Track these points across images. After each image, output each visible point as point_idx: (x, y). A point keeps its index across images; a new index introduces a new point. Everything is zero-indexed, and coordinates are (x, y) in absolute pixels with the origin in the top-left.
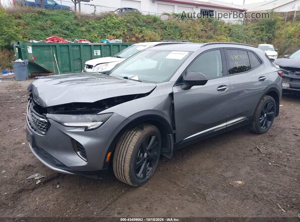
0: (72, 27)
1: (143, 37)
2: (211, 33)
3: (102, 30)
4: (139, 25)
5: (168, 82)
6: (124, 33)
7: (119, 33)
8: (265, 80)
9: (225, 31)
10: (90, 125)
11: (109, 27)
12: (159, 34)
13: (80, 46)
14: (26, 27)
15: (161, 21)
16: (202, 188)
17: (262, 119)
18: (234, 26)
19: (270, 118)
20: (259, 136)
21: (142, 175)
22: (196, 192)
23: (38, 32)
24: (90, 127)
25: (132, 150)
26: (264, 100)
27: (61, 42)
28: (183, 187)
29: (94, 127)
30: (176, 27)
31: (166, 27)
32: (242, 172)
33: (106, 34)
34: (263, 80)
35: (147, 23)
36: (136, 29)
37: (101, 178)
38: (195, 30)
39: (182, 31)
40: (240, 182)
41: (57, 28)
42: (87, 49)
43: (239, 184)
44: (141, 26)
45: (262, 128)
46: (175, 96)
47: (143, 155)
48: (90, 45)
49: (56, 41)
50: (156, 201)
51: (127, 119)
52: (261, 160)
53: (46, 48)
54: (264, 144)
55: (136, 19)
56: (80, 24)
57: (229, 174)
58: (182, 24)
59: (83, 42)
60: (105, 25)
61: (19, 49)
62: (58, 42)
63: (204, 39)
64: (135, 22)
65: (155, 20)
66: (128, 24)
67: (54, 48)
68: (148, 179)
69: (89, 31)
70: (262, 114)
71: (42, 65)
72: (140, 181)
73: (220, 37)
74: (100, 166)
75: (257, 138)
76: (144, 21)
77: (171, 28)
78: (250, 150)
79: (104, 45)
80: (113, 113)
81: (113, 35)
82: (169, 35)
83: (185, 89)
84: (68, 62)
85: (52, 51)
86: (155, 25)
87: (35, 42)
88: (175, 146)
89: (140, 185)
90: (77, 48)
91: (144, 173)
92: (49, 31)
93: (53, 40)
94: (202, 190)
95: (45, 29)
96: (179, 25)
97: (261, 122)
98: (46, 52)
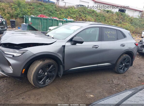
0: (53, 11)
1: (86, 19)
2: (121, 21)
3: (67, 14)
4: (85, 14)
5: (64, 40)
6: (77, 17)
7: (74, 16)
8: (125, 46)
9: (129, 20)
10: (15, 54)
11: (70, 13)
12: (94, 19)
13: (53, 20)
14: (33, 9)
15: (96, 12)
16: (71, 95)
17: (122, 66)
18: (134, 18)
19: (127, 66)
20: (118, 75)
21: (42, 83)
22: (66, 97)
23: (38, 12)
24: (15, 55)
25: (35, 70)
26: (123, 56)
27: (44, 17)
28: (61, 93)
29: (17, 56)
30: (103, 16)
31: (98, 15)
32: (96, 91)
33: (68, 16)
34: (124, 46)
35: (89, 13)
36: (83, 15)
37: (21, 81)
38: (113, 18)
39: (106, 18)
40: (92, 96)
41: (46, 11)
42: (56, 22)
43: (91, 97)
44: (86, 14)
45: (121, 71)
46: (66, 47)
47: (44, 73)
48: (58, 20)
49: (42, 16)
50: (44, 96)
51: (34, 55)
52: (111, 87)
53: (37, 19)
54: (118, 79)
55: (84, 10)
56: (57, 10)
57: (89, 91)
58: (107, 15)
59: (54, 18)
60: (69, 12)
61: (26, 19)
62: (43, 17)
63: (116, 24)
64: (83, 12)
65: (93, 12)
66: (80, 13)
67: (40, 20)
68: (46, 86)
69: (60, 14)
70: (122, 63)
71: (34, 27)
72: (40, 86)
73: (125, 23)
74: (19, 75)
75: (116, 76)
76: (88, 12)
77: (101, 16)
78: (109, 81)
79: (64, 21)
80: (28, 50)
81: (72, 17)
82: (99, 19)
83: (72, 44)
84: (46, 27)
85: (39, 21)
86: (93, 14)
87: (33, 16)
88: (64, 72)
89: (40, 88)
90: (51, 21)
91: (44, 82)
92: (43, 12)
93: (41, 16)
94: (70, 96)
95: (41, 11)
96: (105, 15)
97: (120, 67)
98: (37, 21)
